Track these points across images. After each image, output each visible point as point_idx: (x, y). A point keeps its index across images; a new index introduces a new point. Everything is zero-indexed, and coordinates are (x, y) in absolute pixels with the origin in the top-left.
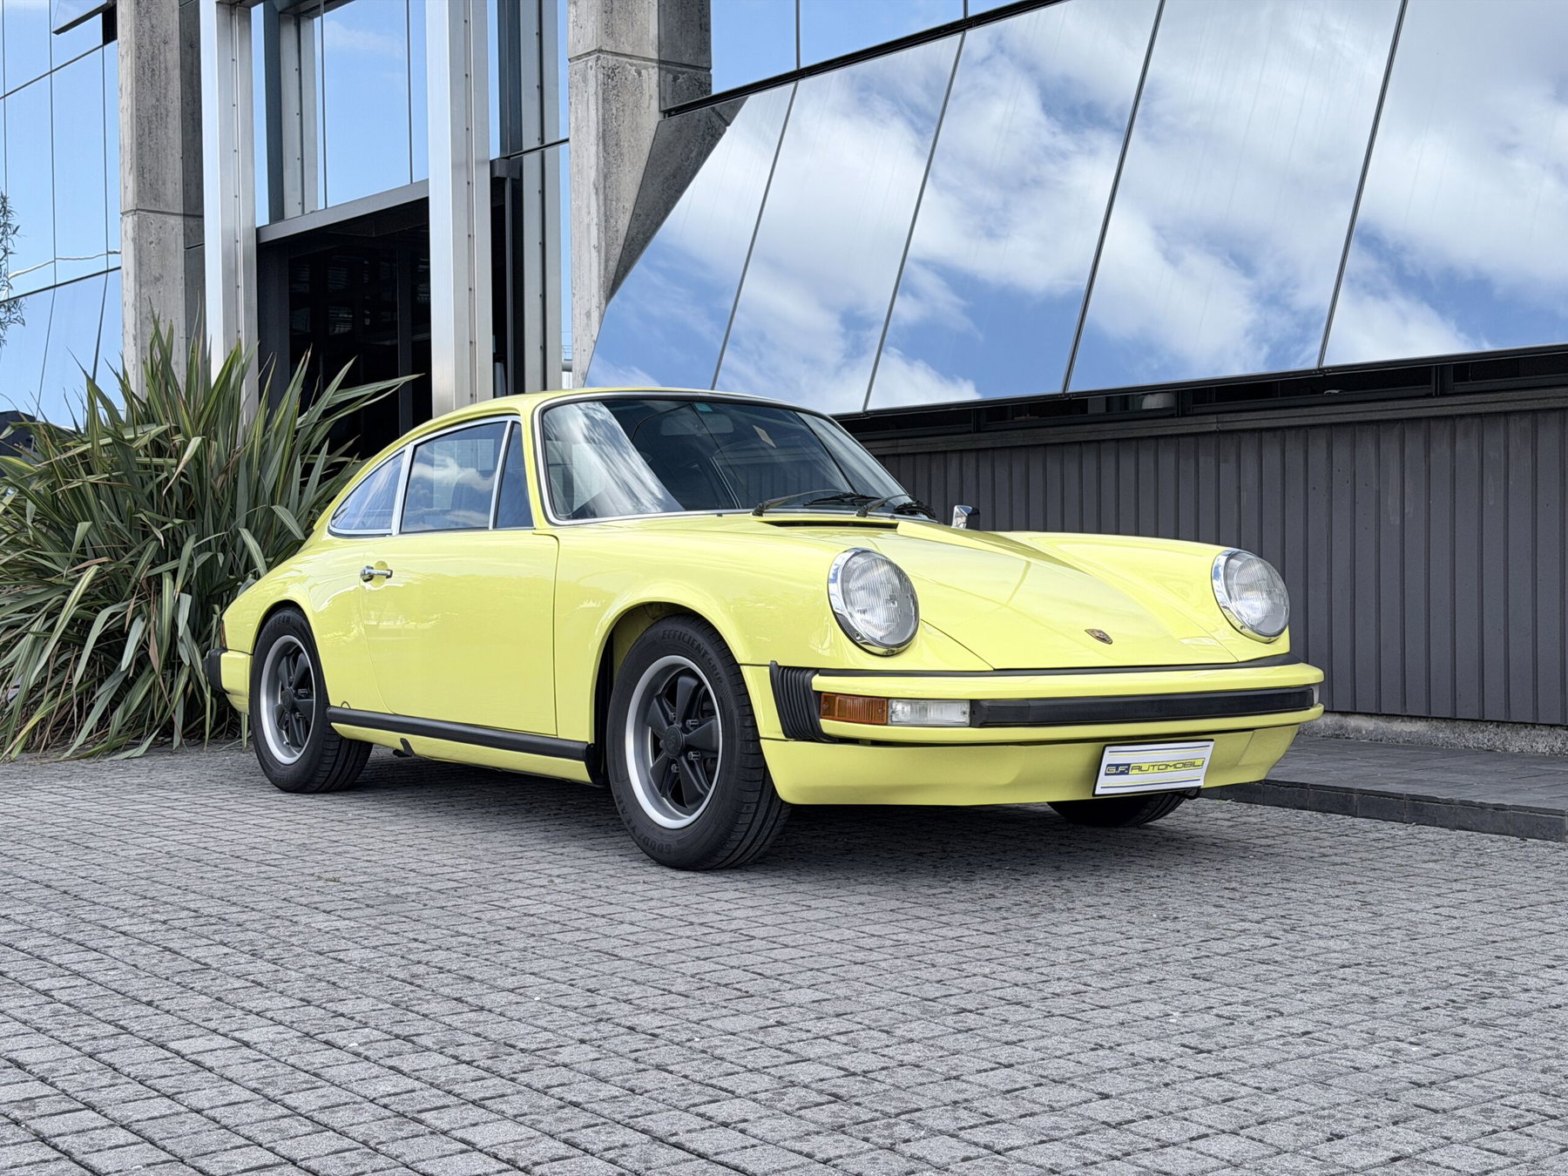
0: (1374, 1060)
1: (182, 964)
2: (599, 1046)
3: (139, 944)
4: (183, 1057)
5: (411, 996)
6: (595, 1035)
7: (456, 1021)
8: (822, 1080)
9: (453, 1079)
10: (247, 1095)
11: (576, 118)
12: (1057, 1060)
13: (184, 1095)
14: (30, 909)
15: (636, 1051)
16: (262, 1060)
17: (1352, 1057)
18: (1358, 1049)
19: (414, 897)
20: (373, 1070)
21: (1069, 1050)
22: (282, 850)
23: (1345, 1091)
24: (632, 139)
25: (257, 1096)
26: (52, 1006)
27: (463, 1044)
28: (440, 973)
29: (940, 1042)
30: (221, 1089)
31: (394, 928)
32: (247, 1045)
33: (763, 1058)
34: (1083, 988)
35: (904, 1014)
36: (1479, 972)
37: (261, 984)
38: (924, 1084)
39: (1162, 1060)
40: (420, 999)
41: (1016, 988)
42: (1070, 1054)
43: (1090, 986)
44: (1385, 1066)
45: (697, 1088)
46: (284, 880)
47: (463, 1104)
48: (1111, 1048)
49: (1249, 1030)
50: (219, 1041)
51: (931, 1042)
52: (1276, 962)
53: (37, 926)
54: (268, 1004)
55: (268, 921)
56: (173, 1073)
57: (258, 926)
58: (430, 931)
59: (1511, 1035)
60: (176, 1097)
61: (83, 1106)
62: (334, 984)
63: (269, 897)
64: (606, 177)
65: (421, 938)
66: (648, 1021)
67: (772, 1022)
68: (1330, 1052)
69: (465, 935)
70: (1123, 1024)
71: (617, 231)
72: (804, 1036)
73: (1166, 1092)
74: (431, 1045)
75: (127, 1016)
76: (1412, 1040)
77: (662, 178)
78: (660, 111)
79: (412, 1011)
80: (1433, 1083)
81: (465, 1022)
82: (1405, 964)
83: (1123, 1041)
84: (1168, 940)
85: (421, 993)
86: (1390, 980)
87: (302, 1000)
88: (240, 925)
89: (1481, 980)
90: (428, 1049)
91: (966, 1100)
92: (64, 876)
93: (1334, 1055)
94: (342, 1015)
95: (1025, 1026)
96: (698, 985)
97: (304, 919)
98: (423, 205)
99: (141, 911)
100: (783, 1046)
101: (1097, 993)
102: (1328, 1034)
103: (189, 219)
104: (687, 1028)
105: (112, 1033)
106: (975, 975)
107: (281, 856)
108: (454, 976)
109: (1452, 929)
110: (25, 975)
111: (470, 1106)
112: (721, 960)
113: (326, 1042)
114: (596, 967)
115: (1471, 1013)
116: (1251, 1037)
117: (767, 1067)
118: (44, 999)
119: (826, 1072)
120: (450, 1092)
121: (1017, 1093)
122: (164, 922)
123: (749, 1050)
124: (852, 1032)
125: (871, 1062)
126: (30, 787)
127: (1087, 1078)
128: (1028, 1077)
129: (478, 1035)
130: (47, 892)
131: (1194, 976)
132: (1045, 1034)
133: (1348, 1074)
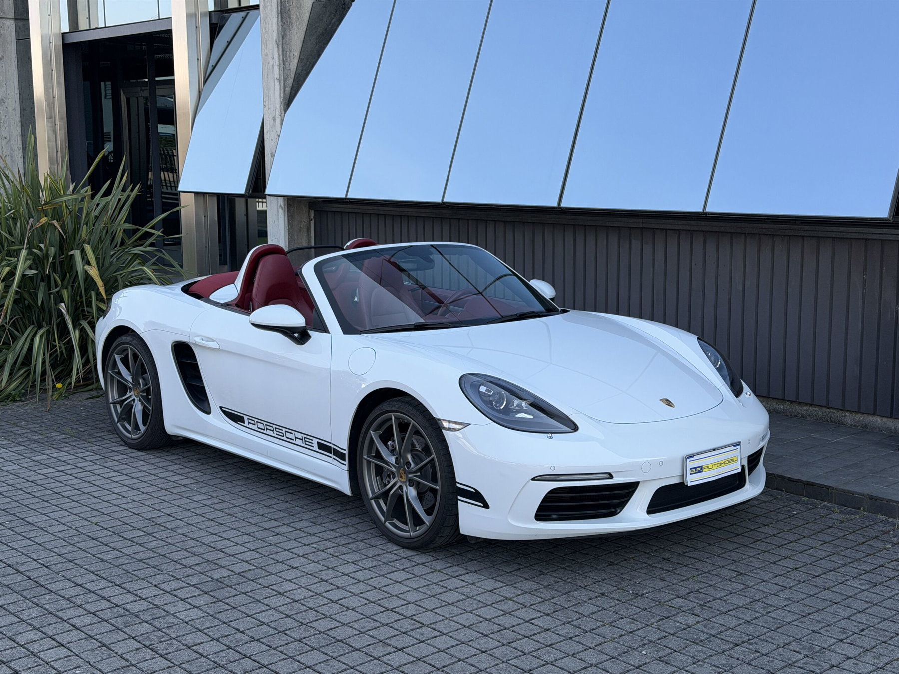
24: (298, 14)
64: (283, 37)
71: (290, 70)
77: (315, 37)
98: (169, 34)
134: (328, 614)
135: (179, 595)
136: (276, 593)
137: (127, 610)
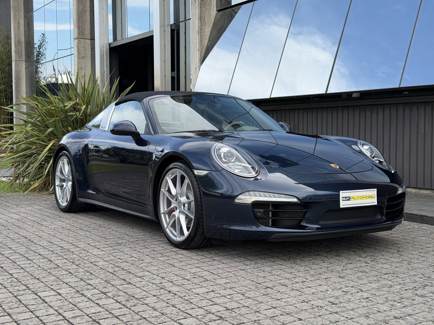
0: (385, 308)
1: (52, 266)
2: (158, 298)
3: (43, 258)
4: (40, 298)
5: (112, 278)
6: (159, 294)
7: (120, 288)
8: (219, 311)
9: (113, 308)
10: (53, 312)
11: (193, 13)
12: (290, 306)
13: (36, 312)
14: (18, 245)
15: (169, 299)
16: (62, 300)
17: (378, 307)
18: (381, 304)
19: (124, 244)
20: (91, 304)
21: (294, 303)
22: (94, 227)
23: (372, 320)
24: (209, 19)
25: (56, 312)
26: (11, 279)
27: (120, 296)
28: (123, 270)
29: (257, 299)
30: (47, 310)
31: (114, 254)
32: (60, 294)
33: (204, 303)
34: (305, 280)
35: (250, 288)
36: (426, 277)
37: (71, 273)
38: (248, 314)
39: (321, 307)
40: (114, 279)
41: (286, 280)
42: (295, 304)
43: (308, 279)
44: (388, 311)
45: (181, 313)
46: (91, 237)
47: (113, 317)
48: (307, 302)
49: (350, 297)
50: (53, 293)
51: (255, 298)
52: (366, 272)
53: (17, 251)
54: (71, 280)
55: (81, 251)
56: (36, 304)
57: (77, 253)
58: (124, 256)
59: (429, 300)
60: (33, 312)
61: (6, 314)
62: (91, 273)
63: (84, 243)
64: (201, 29)
65: (121, 258)
66: (175, 289)
67: (211, 290)
68: (373, 305)
69: (134, 257)
70: (313, 293)
71: (204, 45)
72: (218, 295)
73: (319, 319)
74: (111, 296)
75: (30, 283)
76: (398, 301)
77: (217, 30)
78: (217, 10)
79: (110, 284)
80: (401, 317)
81: (123, 288)
82: (404, 274)
83: (311, 300)
84: (336, 264)
85: (115, 277)
86: (398, 279)
87: (80, 279)
88: (72, 252)
89: (426, 280)
90: (110, 297)
91: (259, 320)
92: (31, 234)
93: (374, 306)
94: (90, 285)
95: (284, 294)
96: (193, 277)
97: (90, 251)
98: (152, 37)
99: (47, 247)
100: (211, 299)
101: (309, 282)
102: (374, 298)
103: (92, 40)
104: (185, 292)
105: (24, 289)
106: (275, 275)
107: (93, 229)
108: (126, 271)
109: (422, 261)
110: (8, 268)
111: (115, 318)
112: (203, 268)
113: (82, 294)
114: (166, 269)
115: (419, 292)
116: (350, 299)
117: (204, 306)
118: (10, 276)
119: (220, 309)
120: (110, 313)
121: (274, 318)
122: (52, 251)
123: (201, 300)
124: (233, 294)
125: (235, 305)
126: (35, 204)
127: (297, 313)
128: (279, 312)
129: (125, 293)
130: (24, 240)
131: (340, 277)
132: (289, 296)
133: (376, 313)
134: (168, 255)
135: (97, 247)
136: (146, 248)
137: (69, 251)
